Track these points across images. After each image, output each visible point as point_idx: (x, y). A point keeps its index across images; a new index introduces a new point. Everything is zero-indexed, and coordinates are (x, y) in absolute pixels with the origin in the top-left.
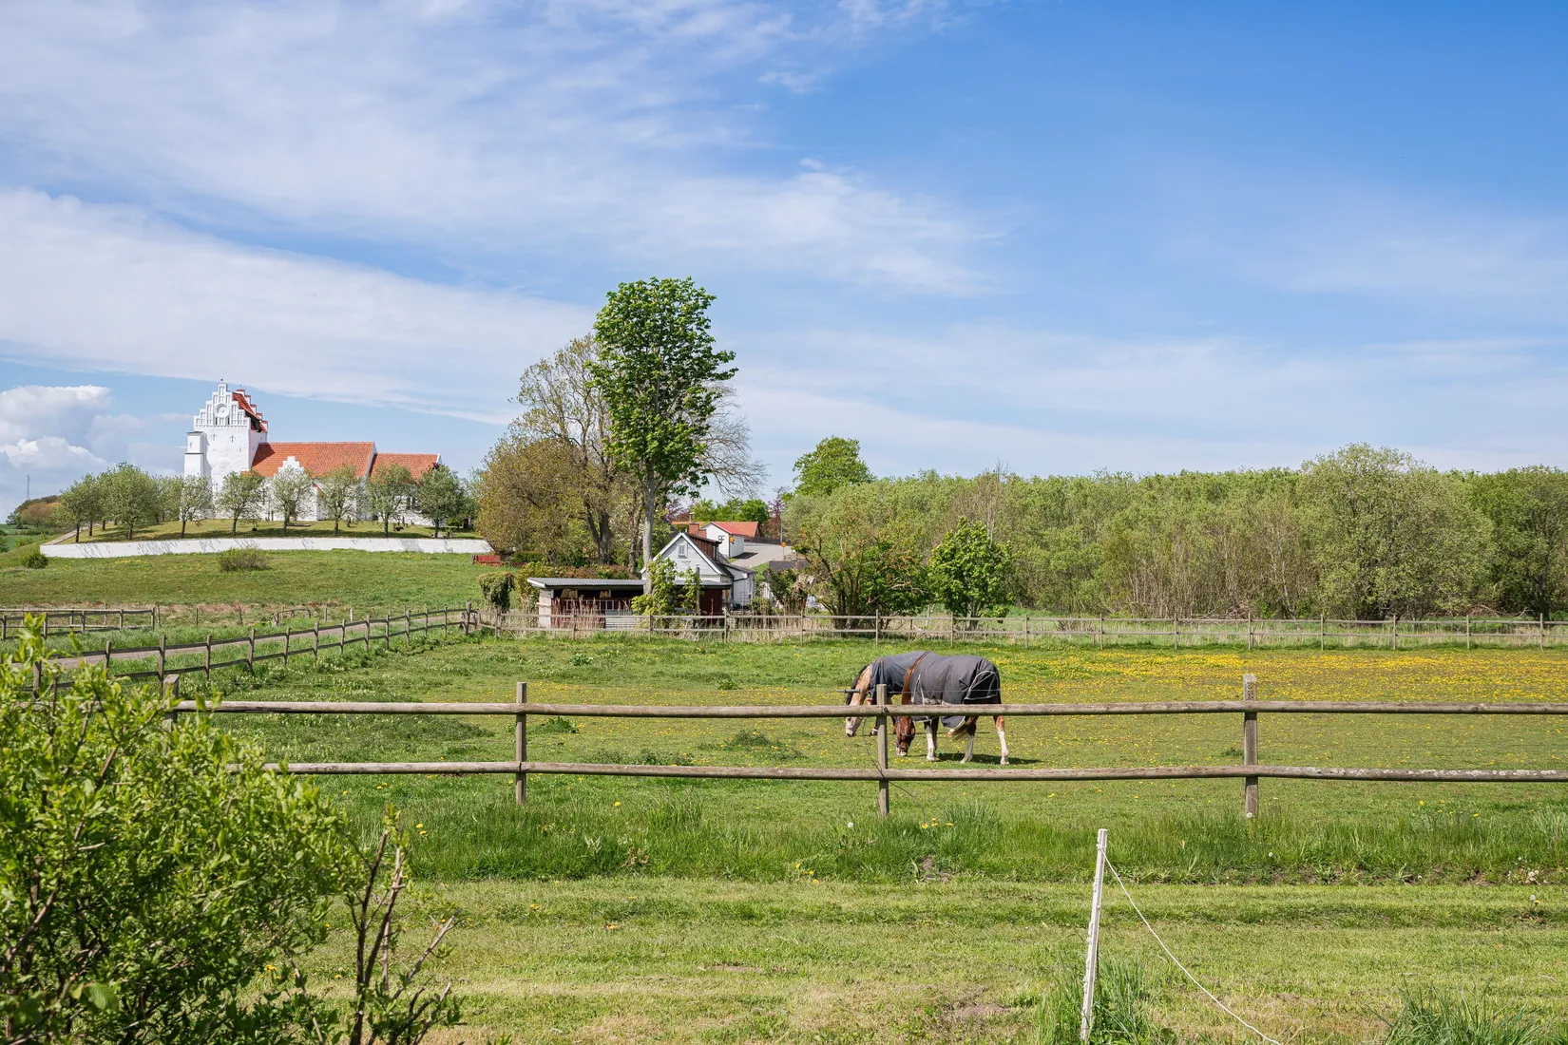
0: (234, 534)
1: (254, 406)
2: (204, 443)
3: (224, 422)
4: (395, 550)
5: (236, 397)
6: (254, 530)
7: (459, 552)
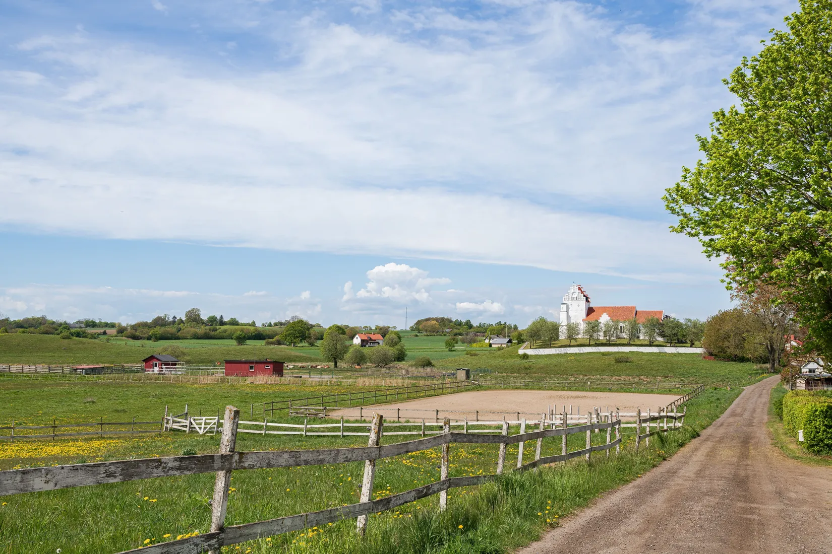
0: (589, 345)
1: (585, 292)
2: (568, 308)
3: (575, 299)
4: (655, 351)
5: (580, 289)
6: (596, 343)
7: (682, 352)
